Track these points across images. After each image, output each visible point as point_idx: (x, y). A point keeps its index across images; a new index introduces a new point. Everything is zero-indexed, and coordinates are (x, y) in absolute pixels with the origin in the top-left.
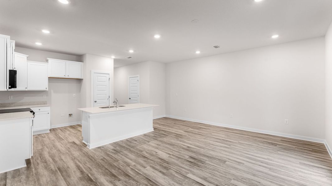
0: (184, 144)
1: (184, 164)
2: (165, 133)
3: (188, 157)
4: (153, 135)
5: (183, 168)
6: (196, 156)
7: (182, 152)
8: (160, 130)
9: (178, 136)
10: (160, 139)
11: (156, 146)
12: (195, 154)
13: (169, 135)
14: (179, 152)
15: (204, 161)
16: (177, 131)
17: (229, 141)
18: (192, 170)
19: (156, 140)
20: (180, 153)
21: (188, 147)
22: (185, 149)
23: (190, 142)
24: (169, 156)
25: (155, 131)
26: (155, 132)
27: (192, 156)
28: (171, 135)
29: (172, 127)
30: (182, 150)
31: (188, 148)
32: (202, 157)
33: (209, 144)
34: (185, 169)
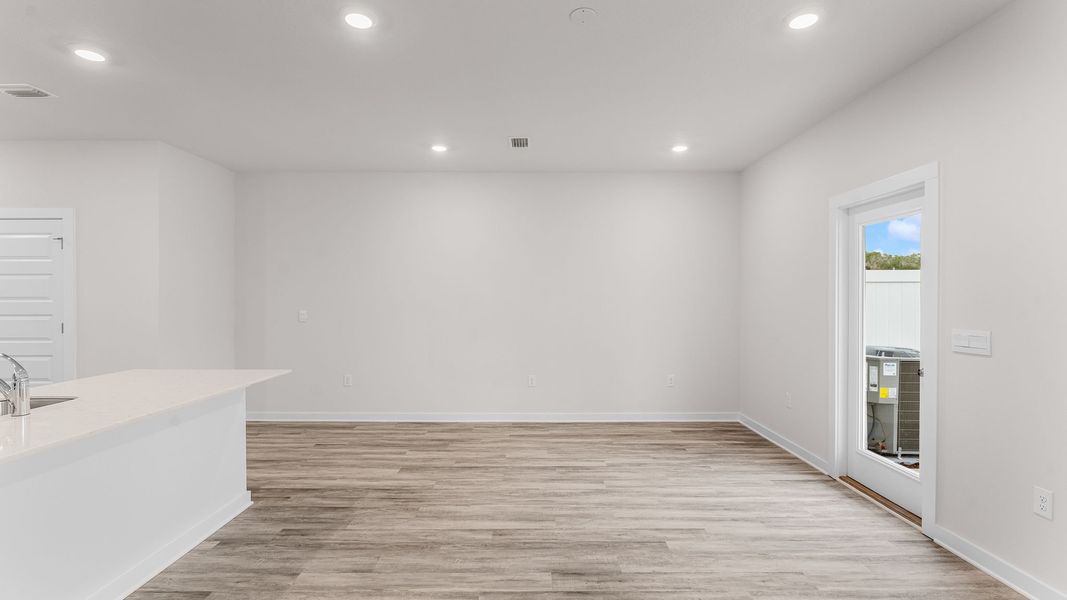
0: (460, 524)
2: (324, 498)
4: (278, 529)
8: (285, 493)
9: (400, 498)
10: (336, 536)
11: (354, 579)
12: (555, 552)
13: (357, 504)
14: (491, 570)
15: (612, 567)
16: (370, 476)
17: (582, 468)
19: (320, 547)
20: (500, 571)
21: (496, 532)
23: (476, 509)
25: (260, 504)
26: (267, 509)
27: (557, 567)
28: (366, 503)
29: (328, 465)
32: (589, 557)
33: (544, 495)
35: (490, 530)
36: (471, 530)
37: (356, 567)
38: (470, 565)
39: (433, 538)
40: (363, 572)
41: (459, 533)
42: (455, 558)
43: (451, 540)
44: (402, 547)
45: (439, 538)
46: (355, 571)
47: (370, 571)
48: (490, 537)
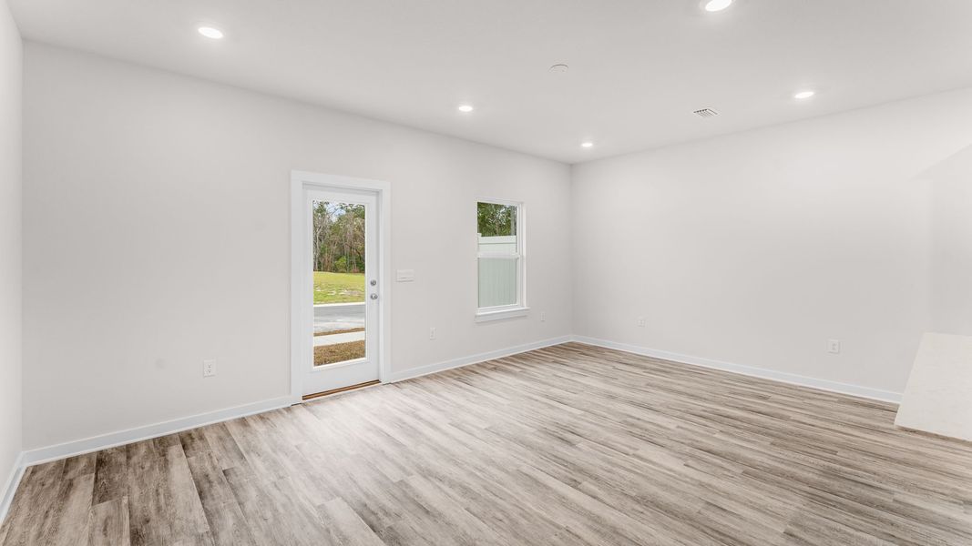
1: (592, 430)
3: (580, 445)
5: (591, 423)
6: (556, 447)
7: (599, 462)
18: (571, 419)
22: (591, 476)
24: (638, 452)
27: (567, 446)
30: (600, 473)
31: (578, 477)
34: (588, 422)
35: (580, 490)
36: (594, 497)
37: (724, 514)
38: (622, 472)
39: (638, 507)
40: (715, 506)
41: (607, 500)
42: (630, 481)
43: (621, 497)
44: (672, 513)
45: (630, 504)
46: (725, 510)
47: (708, 503)
48: (585, 483)
